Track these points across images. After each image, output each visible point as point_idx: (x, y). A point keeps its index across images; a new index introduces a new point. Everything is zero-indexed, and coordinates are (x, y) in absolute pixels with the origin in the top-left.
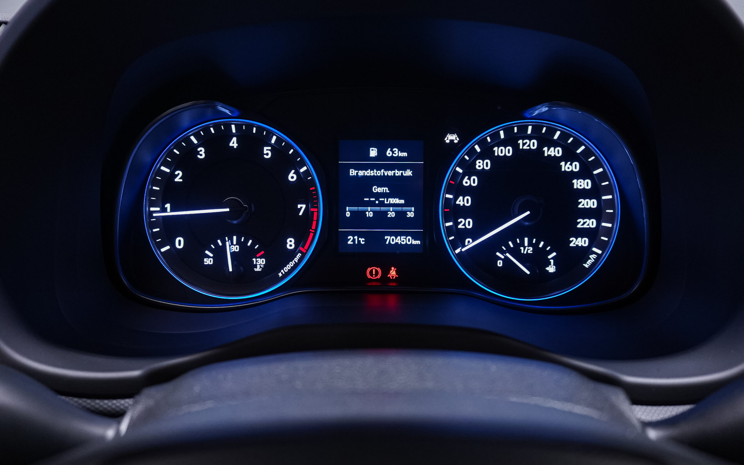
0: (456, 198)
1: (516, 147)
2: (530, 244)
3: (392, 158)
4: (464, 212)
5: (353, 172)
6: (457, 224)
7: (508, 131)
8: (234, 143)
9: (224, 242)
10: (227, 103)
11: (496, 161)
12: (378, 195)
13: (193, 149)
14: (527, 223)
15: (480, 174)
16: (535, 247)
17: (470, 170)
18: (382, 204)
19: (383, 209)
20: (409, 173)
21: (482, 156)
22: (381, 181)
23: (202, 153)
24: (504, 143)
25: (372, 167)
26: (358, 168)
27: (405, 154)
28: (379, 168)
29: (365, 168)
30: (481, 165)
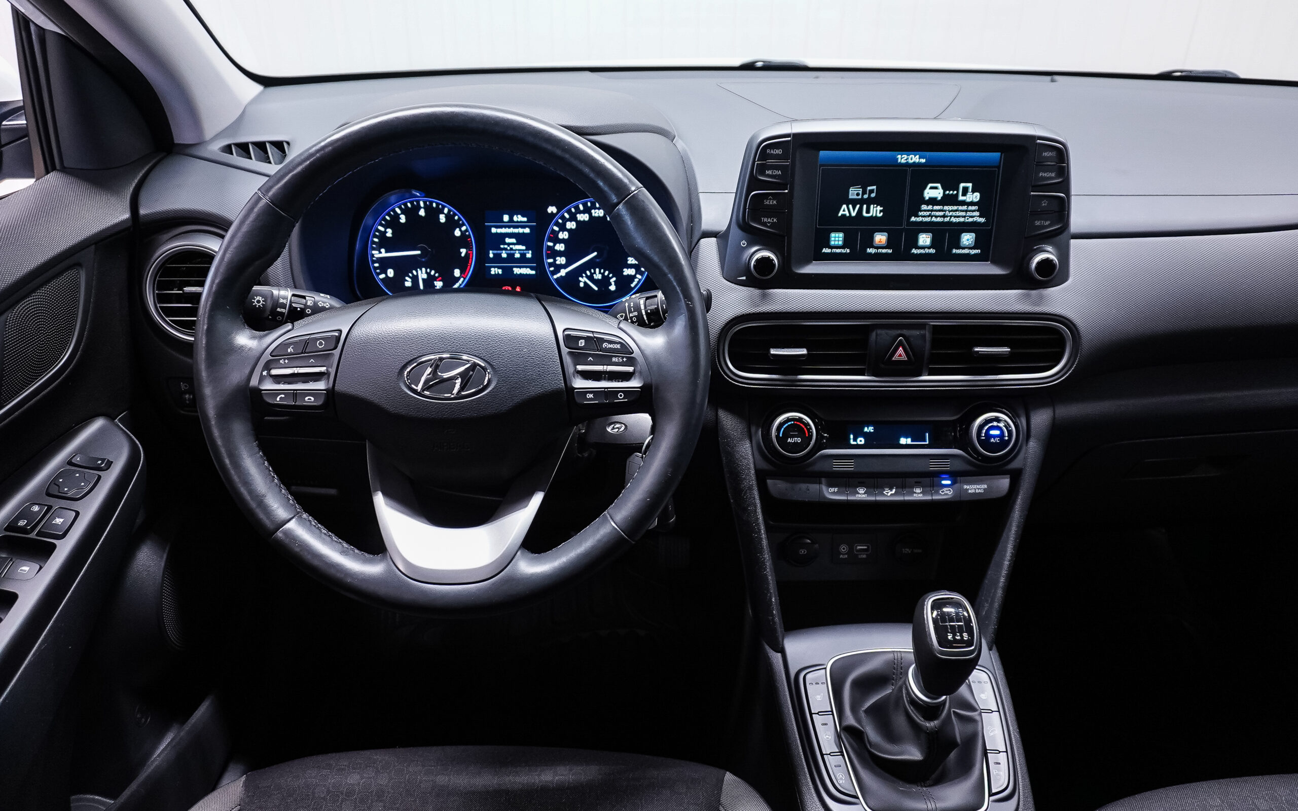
0: (555, 245)
1: (590, 214)
2: (600, 273)
3: (518, 222)
4: (560, 254)
5: (494, 230)
6: (555, 261)
7: (585, 205)
8: (422, 213)
9: (417, 272)
10: (418, 190)
11: (579, 223)
12: (509, 244)
13: (397, 216)
14: (598, 260)
15: (570, 231)
16: (603, 274)
17: (563, 228)
18: (511, 249)
19: (512, 252)
20: (527, 230)
21: (570, 220)
22: (511, 235)
23: (403, 219)
24: (583, 212)
25: (505, 227)
26: (497, 227)
27: (525, 219)
28: (509, 227)
29: (501, 227)
30: (571, 225)
